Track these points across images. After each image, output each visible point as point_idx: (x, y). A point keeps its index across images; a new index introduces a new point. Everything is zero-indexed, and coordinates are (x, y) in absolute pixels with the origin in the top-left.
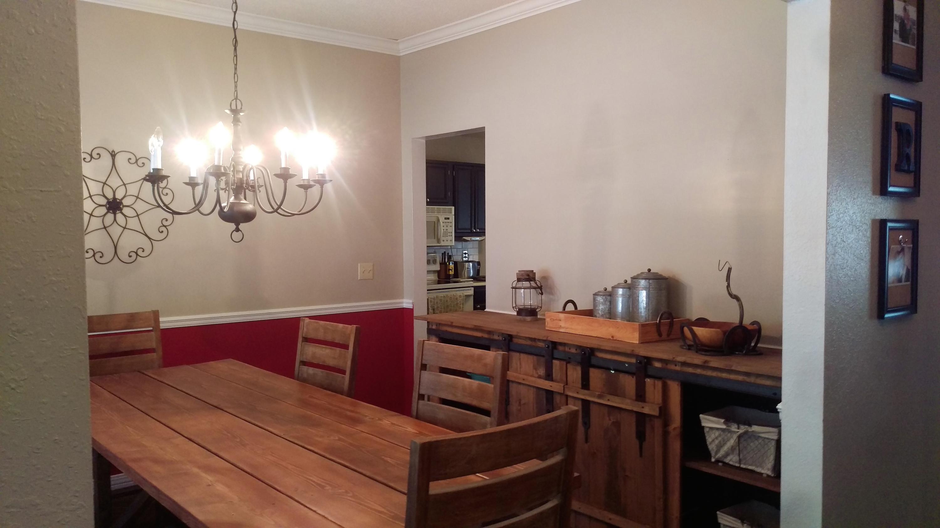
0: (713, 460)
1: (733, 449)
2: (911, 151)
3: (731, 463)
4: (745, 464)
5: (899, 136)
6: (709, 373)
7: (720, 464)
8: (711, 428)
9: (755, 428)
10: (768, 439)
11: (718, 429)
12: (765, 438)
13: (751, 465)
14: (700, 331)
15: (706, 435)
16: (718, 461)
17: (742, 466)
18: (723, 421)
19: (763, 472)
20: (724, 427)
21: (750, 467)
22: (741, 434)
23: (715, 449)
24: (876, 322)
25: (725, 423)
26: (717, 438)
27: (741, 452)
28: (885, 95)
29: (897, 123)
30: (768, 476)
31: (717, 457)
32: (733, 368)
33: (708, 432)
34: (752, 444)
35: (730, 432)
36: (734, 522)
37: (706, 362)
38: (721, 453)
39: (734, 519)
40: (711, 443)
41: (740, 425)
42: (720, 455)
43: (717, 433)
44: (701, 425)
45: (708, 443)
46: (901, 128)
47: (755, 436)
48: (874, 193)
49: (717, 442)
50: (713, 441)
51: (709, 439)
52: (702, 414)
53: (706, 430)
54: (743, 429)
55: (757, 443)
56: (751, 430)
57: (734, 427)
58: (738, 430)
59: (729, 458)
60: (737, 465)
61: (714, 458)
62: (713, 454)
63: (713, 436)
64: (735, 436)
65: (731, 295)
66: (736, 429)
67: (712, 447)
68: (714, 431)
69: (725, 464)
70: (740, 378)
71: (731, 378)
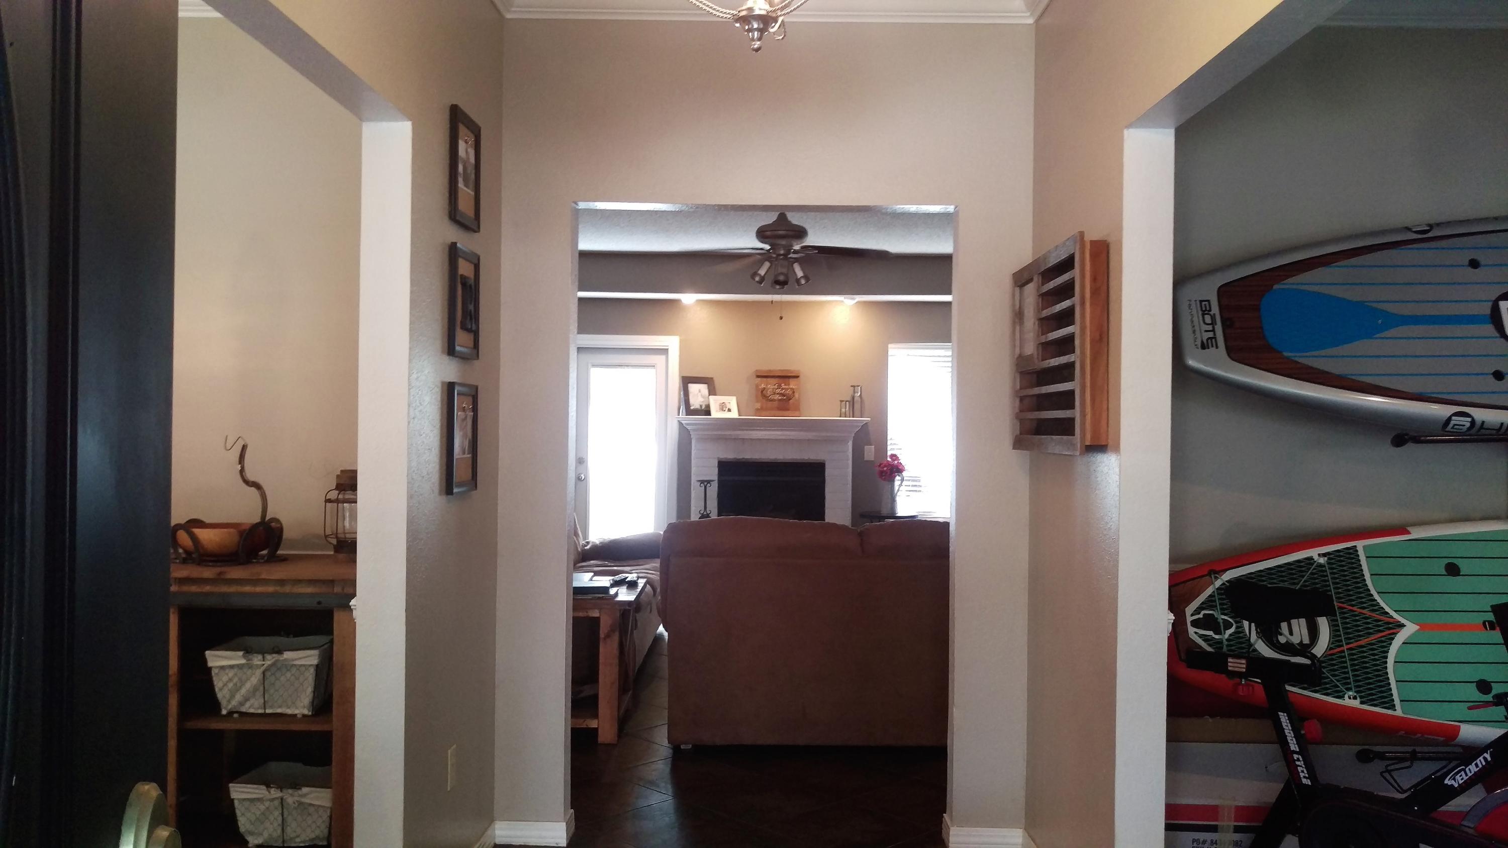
0: (224, 712)
1: (255, 690)
2: (471, 307)
3: (252, 711)
4: (271, 707)
5: (463, 289)
6: (225, 589)
7: (236, 715)
8: (222, 668)
9: (288, 655)
10: (304, 665)
11: (232, 667)
12: (301, 665)
13: (280, 707)
14: (204, 535)
15: (214, 679)
16: (231, 713)
17: (268, 711)
18: (241, 653)
19: (297, 712)
20: (243, 661)
21: (279, 711)
22: (269, 665)
23: (228, 696)
24: (444, 498)
25: (244, 656)
26: (231, 680)
27: (265, 692)
28: (452, 243)
29: (462, 275)
30: (304, 716)
31: (230, 707)
32: (263, 576)
33: (217, 674)
34: (282, 678)
35: (250, 667)
36: (257, 791)
37: (220, 573)
38: (236, 700)
39: (255, 786)
40: (221, 690)
41: (266, 655)
42: (234, 703)
43: (231, 673)
44: (207, 665)
45: (217, 690)
46: (464, 281)
47: (288, 666)
48: (443, 352)
49: (230, 685)
50: (225, 685)
51: (218, 684)
52: (210, 649)
53: (214, 672)
54: (270, 659)
55: (288, 675)
56: (283, 659)
57: (257, 660)
58: (264, 663)
59: (248, 705)
60: (260, 711)
61: (225, 708)
62: (224, 703)
63: (225, 679)
64: (259, 672)
65: (247, 482)
66: (261, 661)
67: (222, 694)
68: (227, 671)
69: (242, 714)
70: (271, 589)
71: (257, 591)
